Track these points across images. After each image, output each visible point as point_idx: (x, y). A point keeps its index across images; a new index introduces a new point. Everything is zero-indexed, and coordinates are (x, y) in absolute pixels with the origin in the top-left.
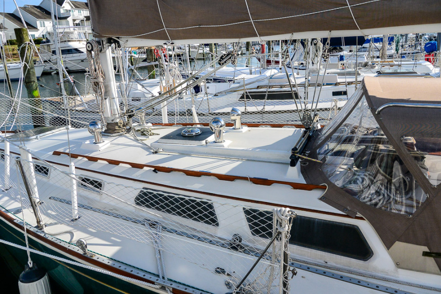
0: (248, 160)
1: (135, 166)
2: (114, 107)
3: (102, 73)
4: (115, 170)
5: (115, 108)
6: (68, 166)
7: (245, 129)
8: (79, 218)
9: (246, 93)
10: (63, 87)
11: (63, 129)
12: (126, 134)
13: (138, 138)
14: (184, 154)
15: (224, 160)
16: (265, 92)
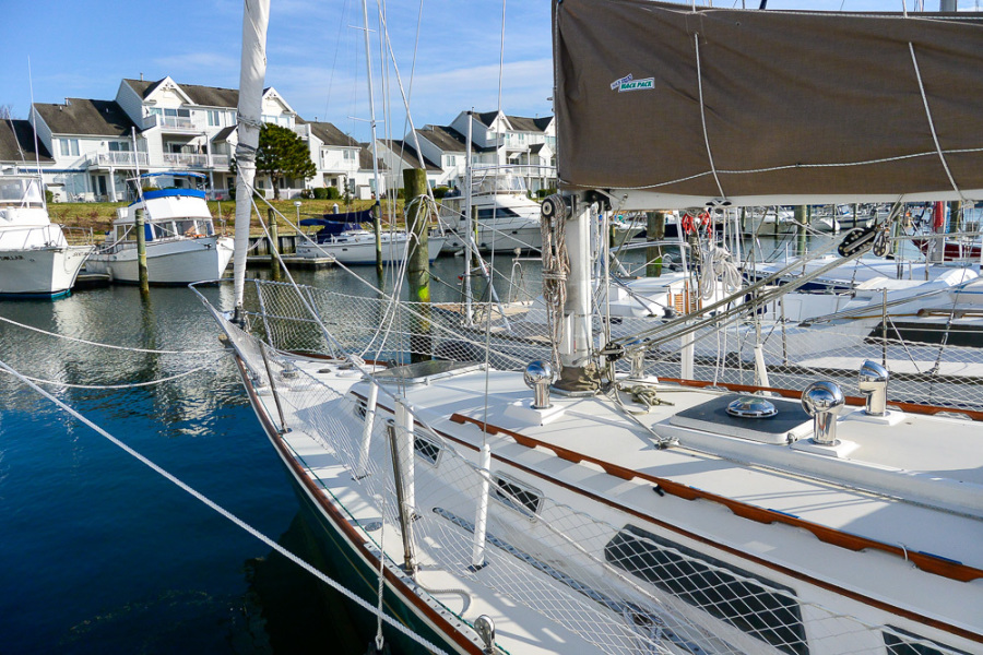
0: (904, 501)
1: (613, 470)
2: (581, 333)
3: (566, 262)
4: (569, 473)
5: (584, 336)
6: (478, 449)
7: (897, 417)
8: (485, 565)
9: (889, 324)
10: (468, 285)
11: (472, 370)
12: (598, 394)
13: (626, 407)
14: (731, 460)
15: (841, 491)
16: (943, 326)
